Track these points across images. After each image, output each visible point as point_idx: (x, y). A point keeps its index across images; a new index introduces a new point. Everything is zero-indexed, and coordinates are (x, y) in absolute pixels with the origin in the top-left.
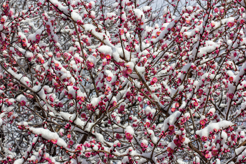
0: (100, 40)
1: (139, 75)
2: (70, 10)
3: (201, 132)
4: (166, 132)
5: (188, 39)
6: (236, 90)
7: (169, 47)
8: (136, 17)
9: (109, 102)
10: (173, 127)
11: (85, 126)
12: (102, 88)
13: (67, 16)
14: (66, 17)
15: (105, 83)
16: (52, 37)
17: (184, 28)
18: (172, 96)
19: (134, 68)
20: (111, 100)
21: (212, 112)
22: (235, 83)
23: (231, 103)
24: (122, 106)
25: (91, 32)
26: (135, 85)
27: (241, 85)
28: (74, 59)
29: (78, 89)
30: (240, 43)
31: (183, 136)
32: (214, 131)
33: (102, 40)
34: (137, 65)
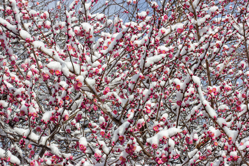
0: (49, 56)
1: (89, 87)
2: (19, 29)
3: (151, 140)
4: (116, 142)
5: (138, 48)
6: (184, 97)
7: (121, 56)
8: (85, 31)
9: (61, 116)
10: (123, 137)
11: (39, 140)
12: (55, 102)
13: (16, 34)
14: (15, 36)
15: (57, 97)
16: (7, 51)
17: (134, 36)
18: (123, 106)
19: (85, 81)
20: (63, 114)
21: (165, 117)
22: (182, 90)
23: (180, 110)
24: (79, 115)
25: (40, 49)
26: (87, 96)
27: (188, 92)
28: (31, 70)
29: (30, 106)
30: (188, 49)
31: (133, 145)
32: (164, 138)
33: (51, 56)
34: (87, 78)
